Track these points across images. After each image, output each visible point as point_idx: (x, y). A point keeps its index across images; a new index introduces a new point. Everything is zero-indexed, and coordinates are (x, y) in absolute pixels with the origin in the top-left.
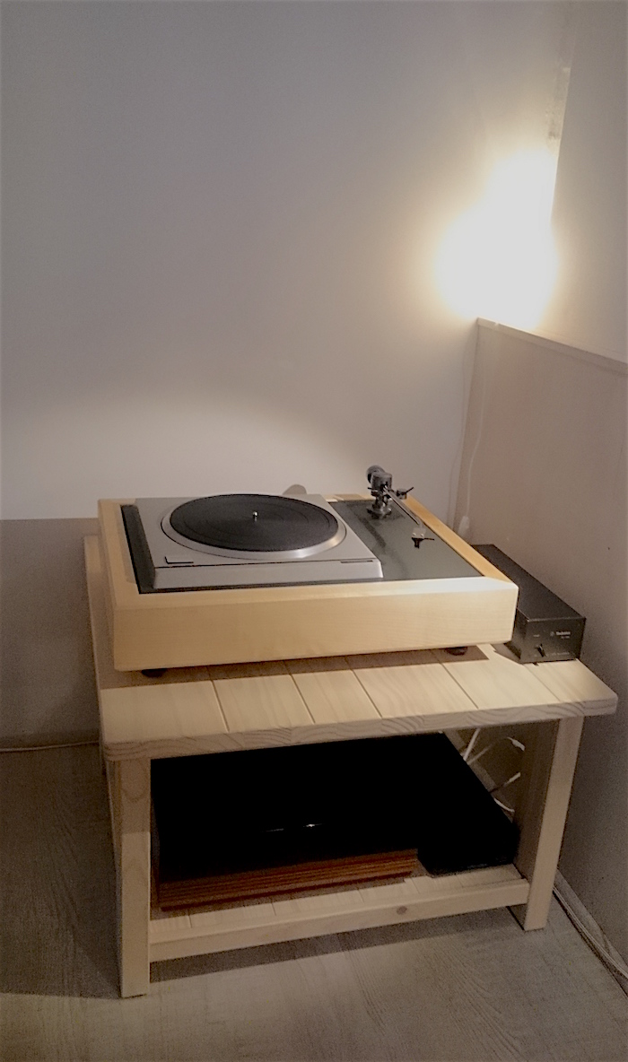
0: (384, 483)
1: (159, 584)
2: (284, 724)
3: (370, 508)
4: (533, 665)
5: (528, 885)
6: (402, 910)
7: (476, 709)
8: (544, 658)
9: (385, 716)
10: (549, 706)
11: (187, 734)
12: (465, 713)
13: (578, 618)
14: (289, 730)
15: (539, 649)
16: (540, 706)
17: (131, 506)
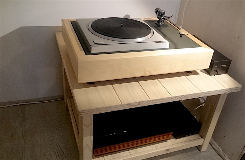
0: (162, 14)
1: (92, 52)
2: (140, 101)
3: (156, 22)
4: (213, 76)
5: (203, 140)
6: (168, 150)
7: (201, 92)
8: (218, 74)
9: (172, 96)
10: (222, 90)
11: (107, 105)
12: (197, 93)
13: (229, 60)
14: (142, 102)
15: (216, 71)
16: (219, 90)
17: (75, 22)
